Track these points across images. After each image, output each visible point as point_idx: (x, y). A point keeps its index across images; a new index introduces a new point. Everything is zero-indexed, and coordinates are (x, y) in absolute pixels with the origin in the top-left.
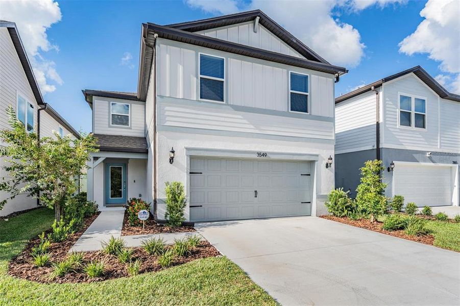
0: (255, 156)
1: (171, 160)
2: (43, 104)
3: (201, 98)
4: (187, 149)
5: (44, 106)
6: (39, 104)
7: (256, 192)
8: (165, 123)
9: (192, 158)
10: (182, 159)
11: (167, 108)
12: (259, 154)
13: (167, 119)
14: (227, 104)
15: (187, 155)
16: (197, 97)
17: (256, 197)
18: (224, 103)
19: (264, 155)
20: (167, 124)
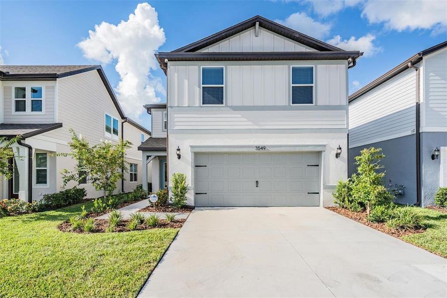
0: (254, 150)
1: (179, 157)
2: (125, 118)
3: (203, 104)
4: (191, 147)
5: (125, 120)
6: (122, 118)
7: (257, 182)
8: (174, 127)
9: (196, 154)
10: (188, 156)
11: (175, 116)
12: (258, 148)
13: (176, 124)
14: (227, 106)
15: (192, 152)
16: (200, 104)
17: (257, 186)
18: (224, 105)
19: (263, 148)
20: (176, 128)
